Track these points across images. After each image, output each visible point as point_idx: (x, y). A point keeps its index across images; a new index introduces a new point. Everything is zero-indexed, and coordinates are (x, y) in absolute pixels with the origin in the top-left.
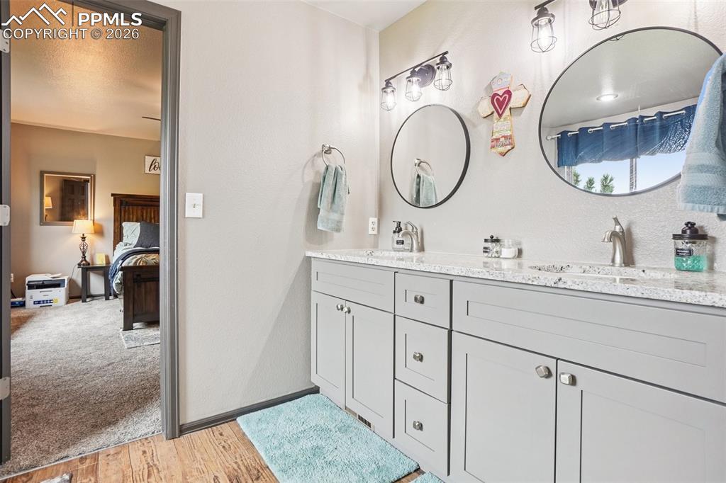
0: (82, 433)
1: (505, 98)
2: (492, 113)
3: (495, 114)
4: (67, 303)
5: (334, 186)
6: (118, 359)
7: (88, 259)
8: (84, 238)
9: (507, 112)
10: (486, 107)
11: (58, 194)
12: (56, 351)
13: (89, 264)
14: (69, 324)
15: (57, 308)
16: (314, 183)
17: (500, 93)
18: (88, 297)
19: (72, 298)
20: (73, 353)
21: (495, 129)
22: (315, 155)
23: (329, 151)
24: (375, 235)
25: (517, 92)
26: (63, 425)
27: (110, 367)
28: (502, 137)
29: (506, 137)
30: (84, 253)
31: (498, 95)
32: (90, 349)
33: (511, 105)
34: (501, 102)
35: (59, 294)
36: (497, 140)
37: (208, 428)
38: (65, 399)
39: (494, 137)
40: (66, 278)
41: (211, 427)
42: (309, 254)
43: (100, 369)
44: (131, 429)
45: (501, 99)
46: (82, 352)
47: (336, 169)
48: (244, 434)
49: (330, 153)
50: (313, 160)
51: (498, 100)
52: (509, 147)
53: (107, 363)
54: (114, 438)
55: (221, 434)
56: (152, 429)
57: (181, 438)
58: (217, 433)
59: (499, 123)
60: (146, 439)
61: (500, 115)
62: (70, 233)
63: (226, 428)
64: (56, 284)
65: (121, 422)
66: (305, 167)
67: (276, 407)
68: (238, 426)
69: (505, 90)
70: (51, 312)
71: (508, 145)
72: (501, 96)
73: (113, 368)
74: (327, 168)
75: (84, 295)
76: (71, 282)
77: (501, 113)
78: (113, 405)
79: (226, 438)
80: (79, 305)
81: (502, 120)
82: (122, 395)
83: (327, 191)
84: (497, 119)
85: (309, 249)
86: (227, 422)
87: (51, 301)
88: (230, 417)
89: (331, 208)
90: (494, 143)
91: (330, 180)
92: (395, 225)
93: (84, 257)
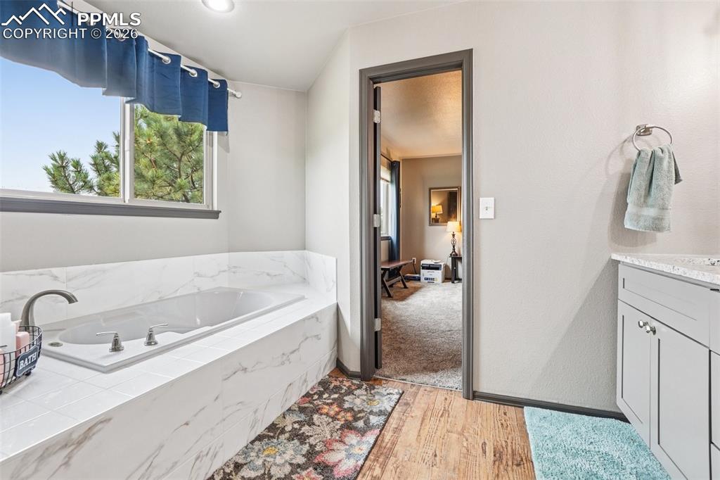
0: (417, 370)
4: (443, 282)
5: (650, 175)
6: (456, 329)
7: (456, 251)
8: (454, 235)
11: (446, 204)
12: (425, 313)
13: (457, 255)
14: (438, 297)
15: (436, 284)
16: (622, 175)
18: (456, 279)
19: (447, 279)
20: (433, 316)
22: (626, 141)
23: (647, 131)
26: (410, 360)
27: (449, 333)
30: (454, 247)
32: (443, 317)
35: (438, 275)
37: (496, 403)
38: (417, 345)
40: (442, 264)
41: (499, 404)
42: (615, 257)
43: (443, 332)
44: (443, 380)
46: (437, 318)
47: (653, 153)
48: (524, 423)
49: (650, 134)
50: (622, 148)
53: (448, 329)
54: (432, 381)
55: (505, 414)
56: (456, 386)
57: (474, 402)
58: (502, 411)
60: (451, 391)
62: (445, 231)
63: (511, 411)
64: (437, 268)
65: (440, 373)
66: (610, 157)
67: (567, 414)
68: (523, 414)
70: (432, 286)
73: (451, 334)
74: (639, 154)
75: (453, 278)
76: (446, 266)
78: (440, 359)
79: (507, 418)
80: (449, 284)
82: (449, 355)
83: (638, 182)
85: (617, 251)
86: (515, 406)
87: (433, 279)
88: (519, 403)
89: (644, 202)
91: (644, 169)
93: (454, 250)
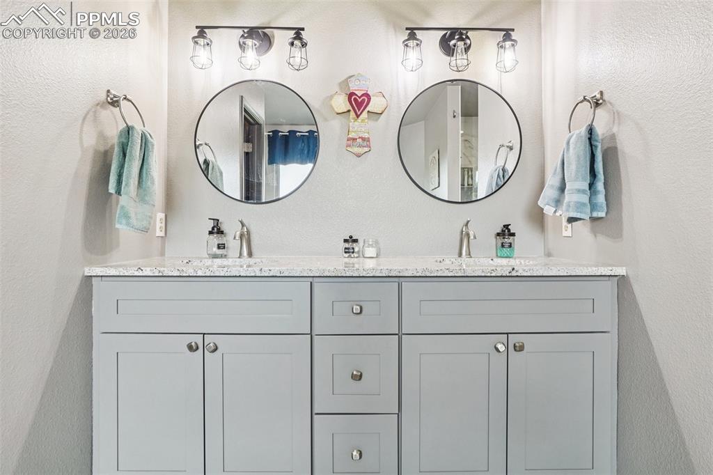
1: (364, 100)
2: (349, 111)
3: (352, 113)
5: (141, 161)
9: (365, 115)
10: (341, 103)
16: (96, 152)
17: (359, 93)
21: (351, 128)
22: (98, 104)
24: (162, 237)
25: (375, 97)
28: (359, 138)
29: (364, 139)
31: (356, 95)
33: (369, 108)
34: (358, 103)
36: (354, 139)
39: (350, 136)
42: (89, 270)
45: (360, 100)
47: (143, 135)
50: (95, 112)
51: (355, 99)
52: (366, 149)
59: (356, 123)
61: (358, 116)
66: (84, 120)
69: (363, 92)
71: (365, 147)
72: (360, 97)
77: (359, 113)
81: (359, 120)
84: (354, 119)
85: (91, 263)
90: (350, 142)
91: (136, 150)
92: (211, 224)
